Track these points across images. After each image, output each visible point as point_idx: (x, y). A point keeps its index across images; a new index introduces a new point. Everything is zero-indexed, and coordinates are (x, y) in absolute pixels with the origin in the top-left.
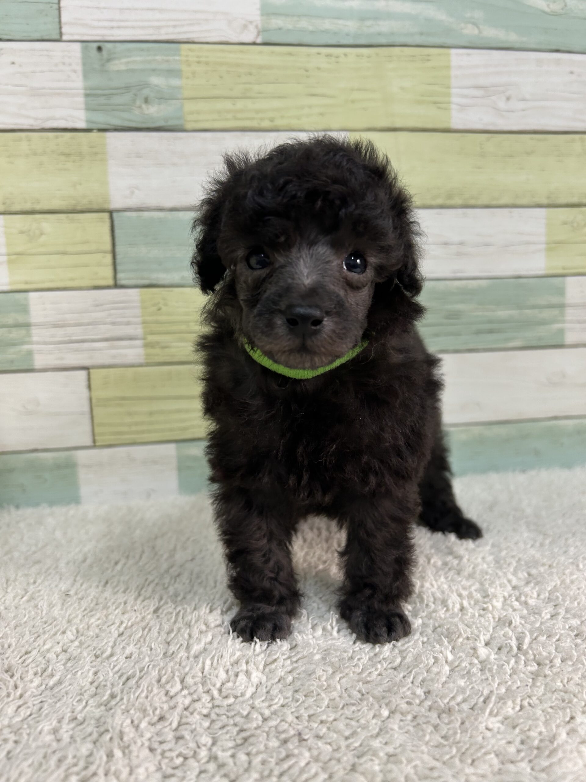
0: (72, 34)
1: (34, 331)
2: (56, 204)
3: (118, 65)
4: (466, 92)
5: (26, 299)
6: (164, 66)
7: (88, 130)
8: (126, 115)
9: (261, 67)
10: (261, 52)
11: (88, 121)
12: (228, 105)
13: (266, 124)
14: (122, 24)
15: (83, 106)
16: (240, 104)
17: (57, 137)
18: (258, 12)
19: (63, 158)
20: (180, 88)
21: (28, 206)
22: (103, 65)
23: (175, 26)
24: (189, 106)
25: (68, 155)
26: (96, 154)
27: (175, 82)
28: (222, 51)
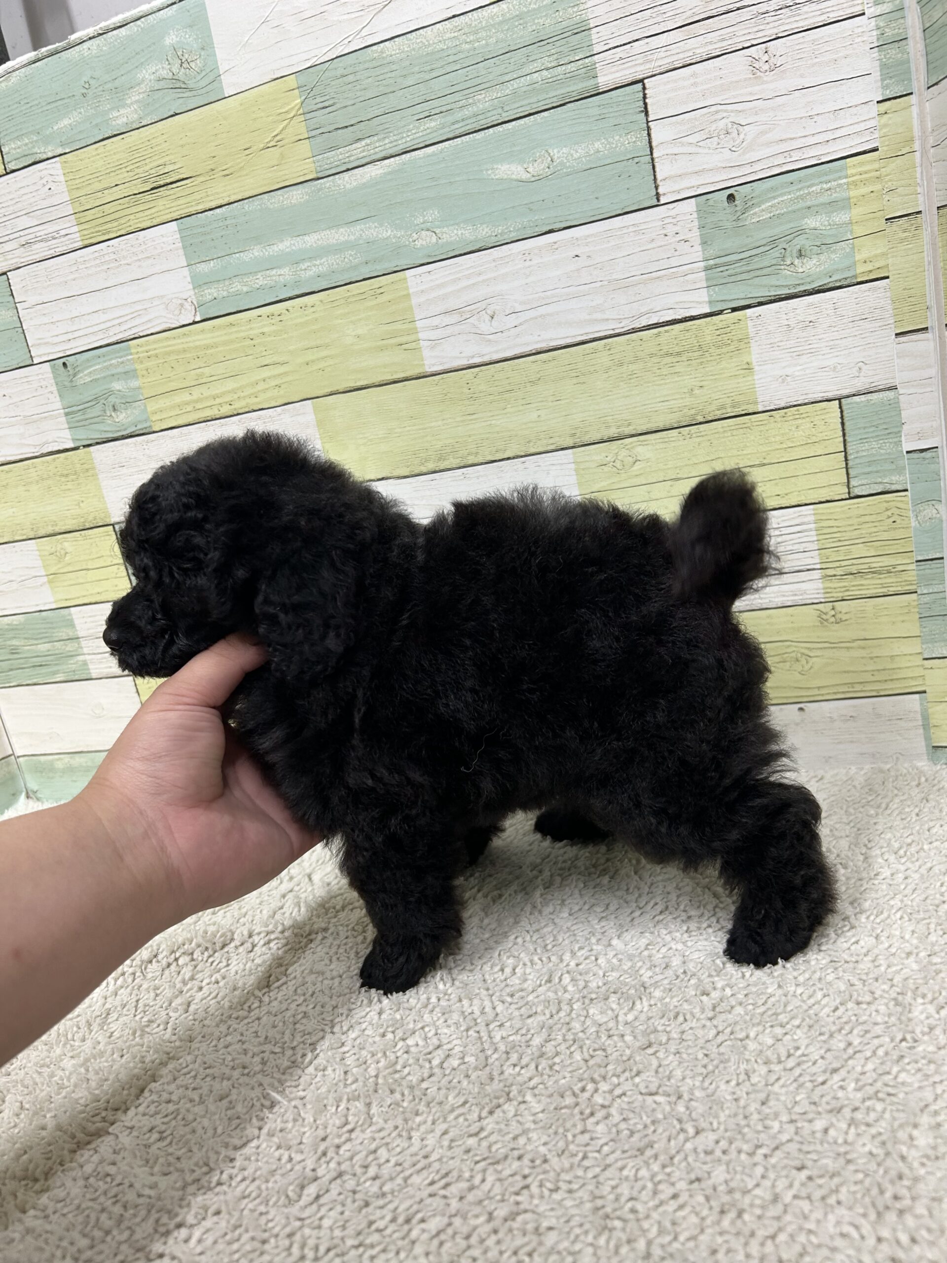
0: (40, 356)
1: (83, 643)
2: (70, 525)
3: (83, 378)
4: (436, 321)
5: (70, 614)
6: (120, 370)
7: (76, 449)
8: (101, 427)
9: (207, 347)
10: (203, 331)
11: (74, 440)
12: (185, 397)
13: (226, 410)
14: (76, 334)
15: (66, 426)
16: (196, 393)
17: (54, 460)
18: (191, 287)
19: (63, 479)
20: (139, 388)
21: (50, 530)
22: (71, 381)
23: (119, 324)
24: (152, 406)
25: (67, 475)
26: (87, 470)
27: (134, 383)
28: (167, 338)
